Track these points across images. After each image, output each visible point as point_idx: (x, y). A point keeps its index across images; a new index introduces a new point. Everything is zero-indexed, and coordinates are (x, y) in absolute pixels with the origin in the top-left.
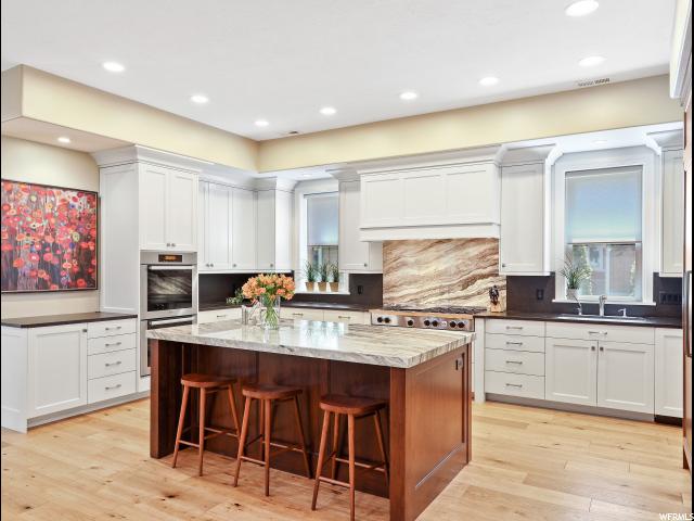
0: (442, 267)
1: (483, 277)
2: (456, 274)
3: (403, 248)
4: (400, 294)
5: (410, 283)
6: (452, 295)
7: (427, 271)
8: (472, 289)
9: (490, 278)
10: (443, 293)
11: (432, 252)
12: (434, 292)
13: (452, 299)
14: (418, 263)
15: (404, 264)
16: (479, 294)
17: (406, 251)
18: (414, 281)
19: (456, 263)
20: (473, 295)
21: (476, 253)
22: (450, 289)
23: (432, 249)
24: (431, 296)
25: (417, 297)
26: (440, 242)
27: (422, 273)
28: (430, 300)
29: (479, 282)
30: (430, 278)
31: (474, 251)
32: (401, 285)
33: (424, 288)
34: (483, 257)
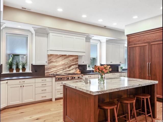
0: (63, 63)
1: (73, 65)
2: (67, 64)
3: (52, 57)
4: (51, 71)
5: (54, 67)
6: (66, 70)
7: (59, 64)
8: (71, 68)
9: (75, 65)
10: (63, 70)
11: (60, 59)
12: (61, 70)
13: (66, 71)
14: (56, 62)
15: (52, 62)
16: (72, 69)
17: (53, 58)
18: (55, 67)
19: (67, 62)
20: (71, 70)
21: (72, 59)
22: (65, 68)
23: (60, 58)
24: (60, 71)
25: (56, 71)
26: (63, 56)
27: (58, 64)
28: (60, 72)
29: (72, 66)
30: (60, 66)
31: (71, 58)
32: (51, 68)
33: (58, 69)
34: (73, 60)
